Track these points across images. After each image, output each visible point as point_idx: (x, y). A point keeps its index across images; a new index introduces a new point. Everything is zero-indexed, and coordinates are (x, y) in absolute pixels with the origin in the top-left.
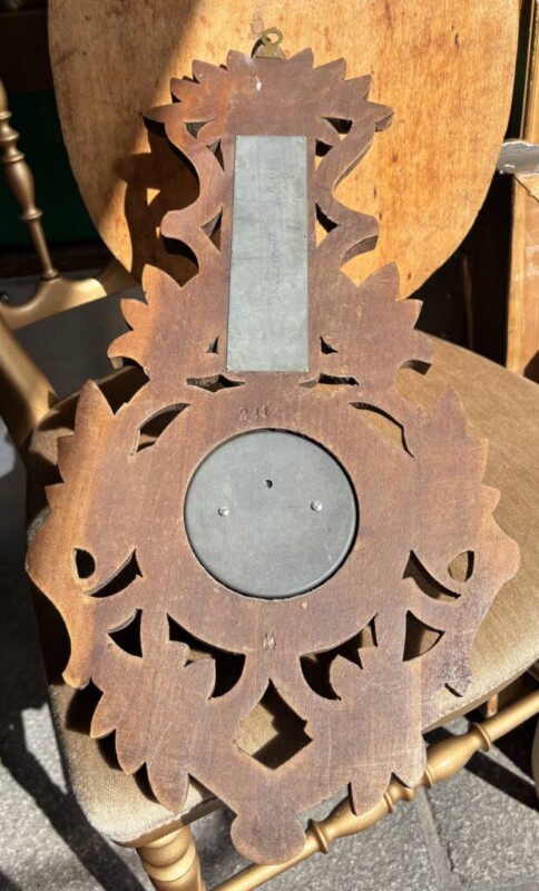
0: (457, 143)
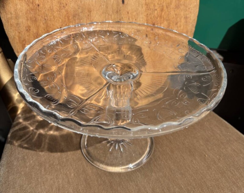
0: (179, 19)
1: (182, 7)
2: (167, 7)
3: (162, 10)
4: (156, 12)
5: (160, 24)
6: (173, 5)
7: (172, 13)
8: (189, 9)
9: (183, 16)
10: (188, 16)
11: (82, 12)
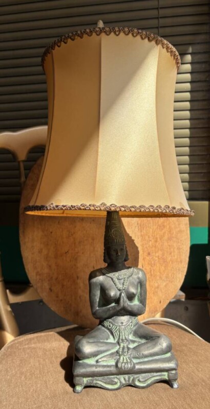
1: (174, 239)
2: (161, 239)
3: (156, 241)
4: (151, 242)
5: (155, 253)
6: (166, 237)
7: (166, 244)
8: (181, 241)
9: (176, 248)
10: (180, 247)
11: (86, 240)
